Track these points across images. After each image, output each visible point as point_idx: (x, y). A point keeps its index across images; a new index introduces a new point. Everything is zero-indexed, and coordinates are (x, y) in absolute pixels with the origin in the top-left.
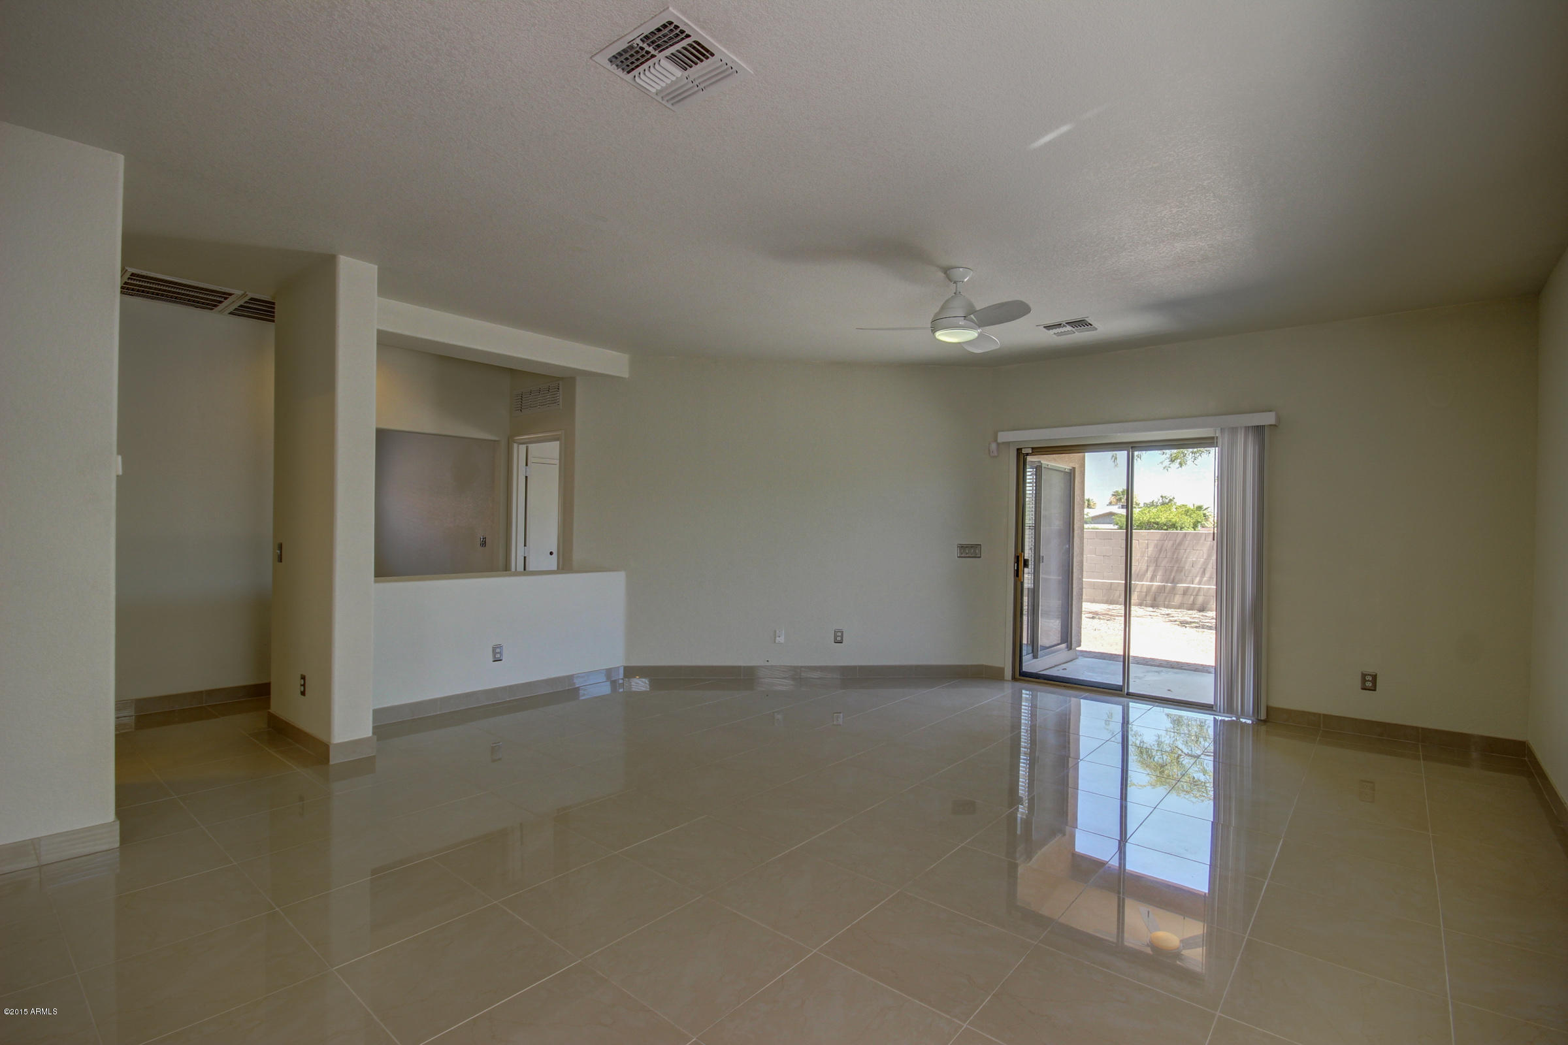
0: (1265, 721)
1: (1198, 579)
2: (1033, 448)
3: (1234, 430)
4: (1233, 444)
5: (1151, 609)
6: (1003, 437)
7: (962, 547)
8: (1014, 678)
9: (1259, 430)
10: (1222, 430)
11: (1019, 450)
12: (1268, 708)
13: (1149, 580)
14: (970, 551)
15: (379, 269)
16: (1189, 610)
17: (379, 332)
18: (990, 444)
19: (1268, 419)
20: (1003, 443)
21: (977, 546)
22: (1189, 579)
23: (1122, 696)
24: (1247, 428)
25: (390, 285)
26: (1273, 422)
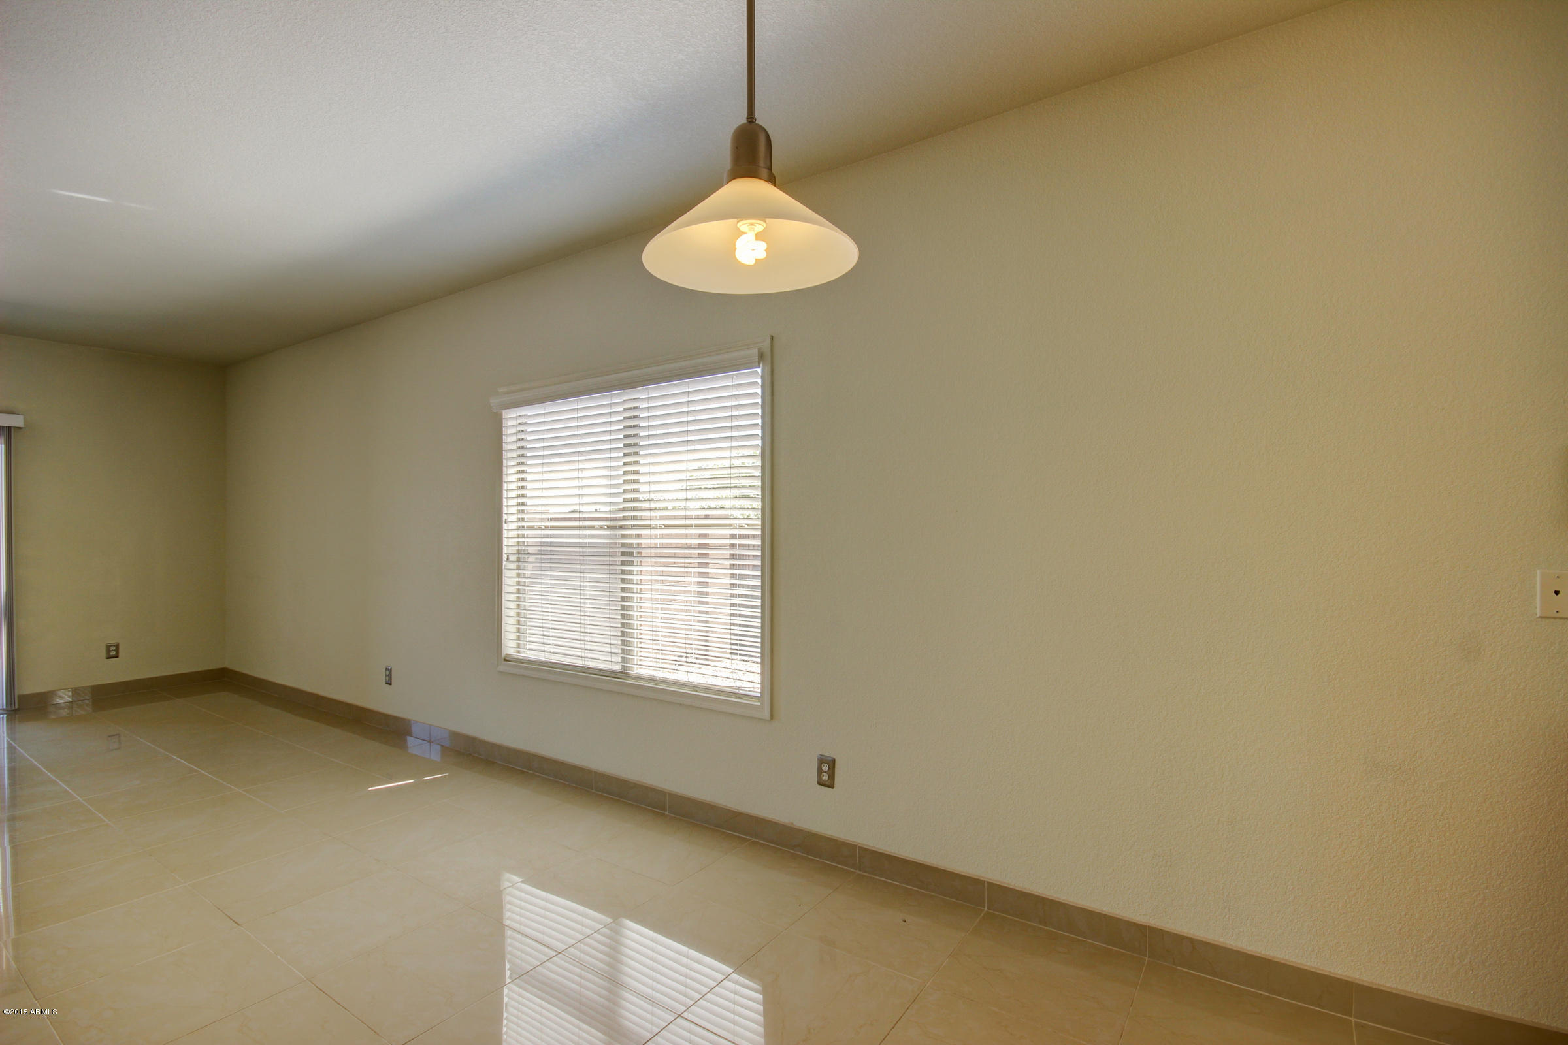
0: (17, 711)
9: (7, 431)
12: (20, 697)
19: (15, 421)
26: (21, 425)
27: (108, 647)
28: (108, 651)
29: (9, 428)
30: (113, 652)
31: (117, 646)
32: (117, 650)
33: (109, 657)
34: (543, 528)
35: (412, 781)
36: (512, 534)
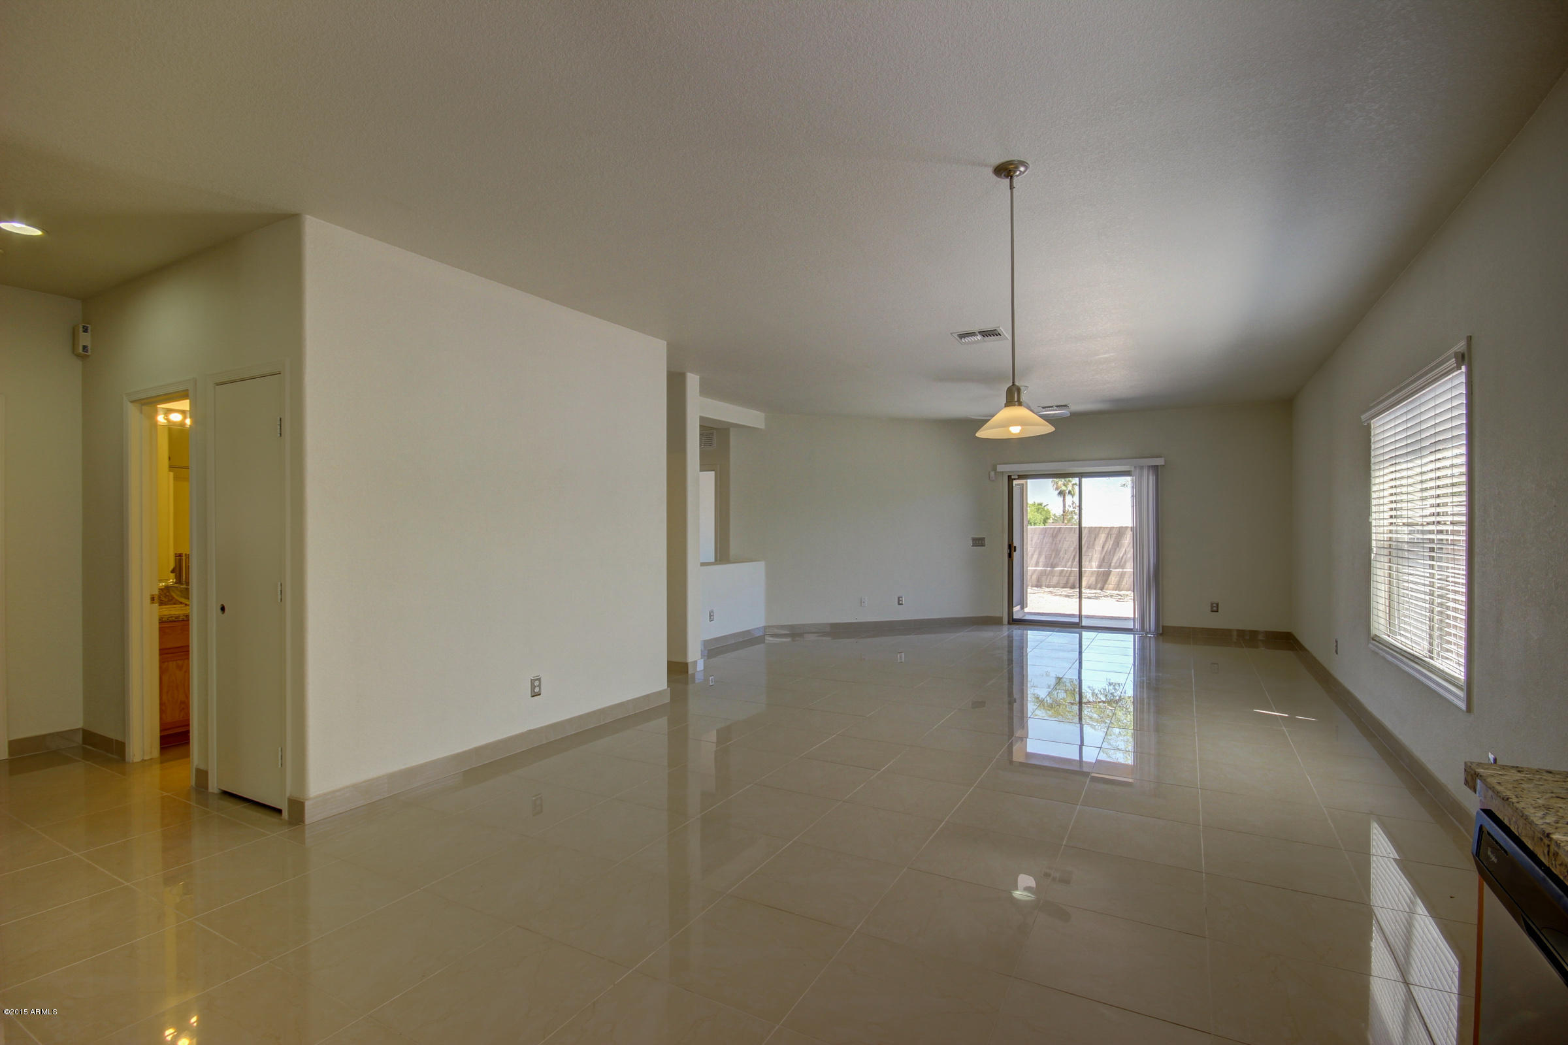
0: (1161, 634)
1: (1070, 563)
2: (1018, 476)
3: (1142, 468)
4: (1141, 476)
5: (1036, 589)
6: (1000, 468)
7: (974, 539)
8: (1009, 623)
9: (1155, 468)
10: (1135, 467)
11: (1009, 477)
12: (1163, 627)
13: (1034, 565)
14: (979, 542)
15: (700, 378)
16: (1063, 588)
17: (702, 418)
18: (989, 472)
19: (1159, 462)
20: (1000, 472)
21: (983, 539)
22: (1063, 563)
23: (1079, 628)
24: (1149, 467)
25: (707, 389)
26: (1163, 463)
27: (1212, 604)
28: (1212, 607)
29: (1157, 466)
30: (1215, 608)
31: (1217, 604)
32: (1217, 607)
33: (1212, 611)
34: (1401, 524)
35: (1286, 715)
36: (1381, 530)
